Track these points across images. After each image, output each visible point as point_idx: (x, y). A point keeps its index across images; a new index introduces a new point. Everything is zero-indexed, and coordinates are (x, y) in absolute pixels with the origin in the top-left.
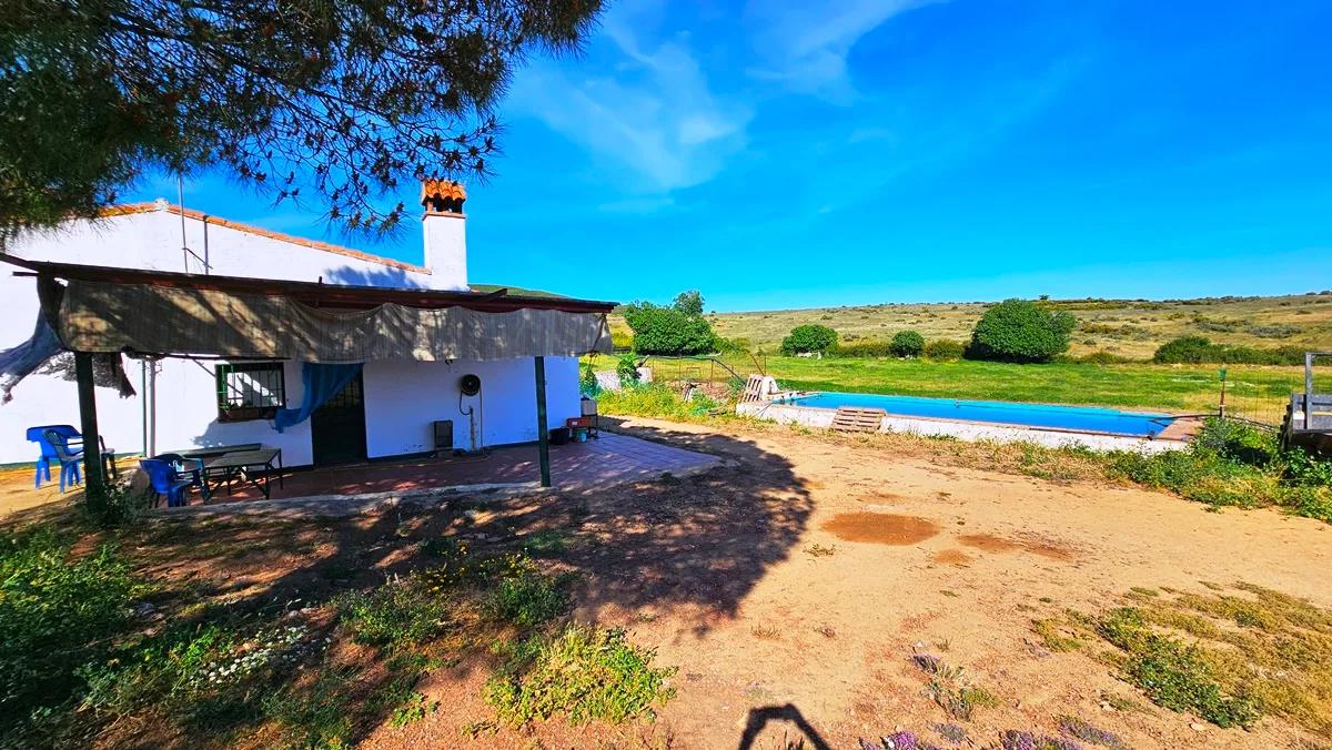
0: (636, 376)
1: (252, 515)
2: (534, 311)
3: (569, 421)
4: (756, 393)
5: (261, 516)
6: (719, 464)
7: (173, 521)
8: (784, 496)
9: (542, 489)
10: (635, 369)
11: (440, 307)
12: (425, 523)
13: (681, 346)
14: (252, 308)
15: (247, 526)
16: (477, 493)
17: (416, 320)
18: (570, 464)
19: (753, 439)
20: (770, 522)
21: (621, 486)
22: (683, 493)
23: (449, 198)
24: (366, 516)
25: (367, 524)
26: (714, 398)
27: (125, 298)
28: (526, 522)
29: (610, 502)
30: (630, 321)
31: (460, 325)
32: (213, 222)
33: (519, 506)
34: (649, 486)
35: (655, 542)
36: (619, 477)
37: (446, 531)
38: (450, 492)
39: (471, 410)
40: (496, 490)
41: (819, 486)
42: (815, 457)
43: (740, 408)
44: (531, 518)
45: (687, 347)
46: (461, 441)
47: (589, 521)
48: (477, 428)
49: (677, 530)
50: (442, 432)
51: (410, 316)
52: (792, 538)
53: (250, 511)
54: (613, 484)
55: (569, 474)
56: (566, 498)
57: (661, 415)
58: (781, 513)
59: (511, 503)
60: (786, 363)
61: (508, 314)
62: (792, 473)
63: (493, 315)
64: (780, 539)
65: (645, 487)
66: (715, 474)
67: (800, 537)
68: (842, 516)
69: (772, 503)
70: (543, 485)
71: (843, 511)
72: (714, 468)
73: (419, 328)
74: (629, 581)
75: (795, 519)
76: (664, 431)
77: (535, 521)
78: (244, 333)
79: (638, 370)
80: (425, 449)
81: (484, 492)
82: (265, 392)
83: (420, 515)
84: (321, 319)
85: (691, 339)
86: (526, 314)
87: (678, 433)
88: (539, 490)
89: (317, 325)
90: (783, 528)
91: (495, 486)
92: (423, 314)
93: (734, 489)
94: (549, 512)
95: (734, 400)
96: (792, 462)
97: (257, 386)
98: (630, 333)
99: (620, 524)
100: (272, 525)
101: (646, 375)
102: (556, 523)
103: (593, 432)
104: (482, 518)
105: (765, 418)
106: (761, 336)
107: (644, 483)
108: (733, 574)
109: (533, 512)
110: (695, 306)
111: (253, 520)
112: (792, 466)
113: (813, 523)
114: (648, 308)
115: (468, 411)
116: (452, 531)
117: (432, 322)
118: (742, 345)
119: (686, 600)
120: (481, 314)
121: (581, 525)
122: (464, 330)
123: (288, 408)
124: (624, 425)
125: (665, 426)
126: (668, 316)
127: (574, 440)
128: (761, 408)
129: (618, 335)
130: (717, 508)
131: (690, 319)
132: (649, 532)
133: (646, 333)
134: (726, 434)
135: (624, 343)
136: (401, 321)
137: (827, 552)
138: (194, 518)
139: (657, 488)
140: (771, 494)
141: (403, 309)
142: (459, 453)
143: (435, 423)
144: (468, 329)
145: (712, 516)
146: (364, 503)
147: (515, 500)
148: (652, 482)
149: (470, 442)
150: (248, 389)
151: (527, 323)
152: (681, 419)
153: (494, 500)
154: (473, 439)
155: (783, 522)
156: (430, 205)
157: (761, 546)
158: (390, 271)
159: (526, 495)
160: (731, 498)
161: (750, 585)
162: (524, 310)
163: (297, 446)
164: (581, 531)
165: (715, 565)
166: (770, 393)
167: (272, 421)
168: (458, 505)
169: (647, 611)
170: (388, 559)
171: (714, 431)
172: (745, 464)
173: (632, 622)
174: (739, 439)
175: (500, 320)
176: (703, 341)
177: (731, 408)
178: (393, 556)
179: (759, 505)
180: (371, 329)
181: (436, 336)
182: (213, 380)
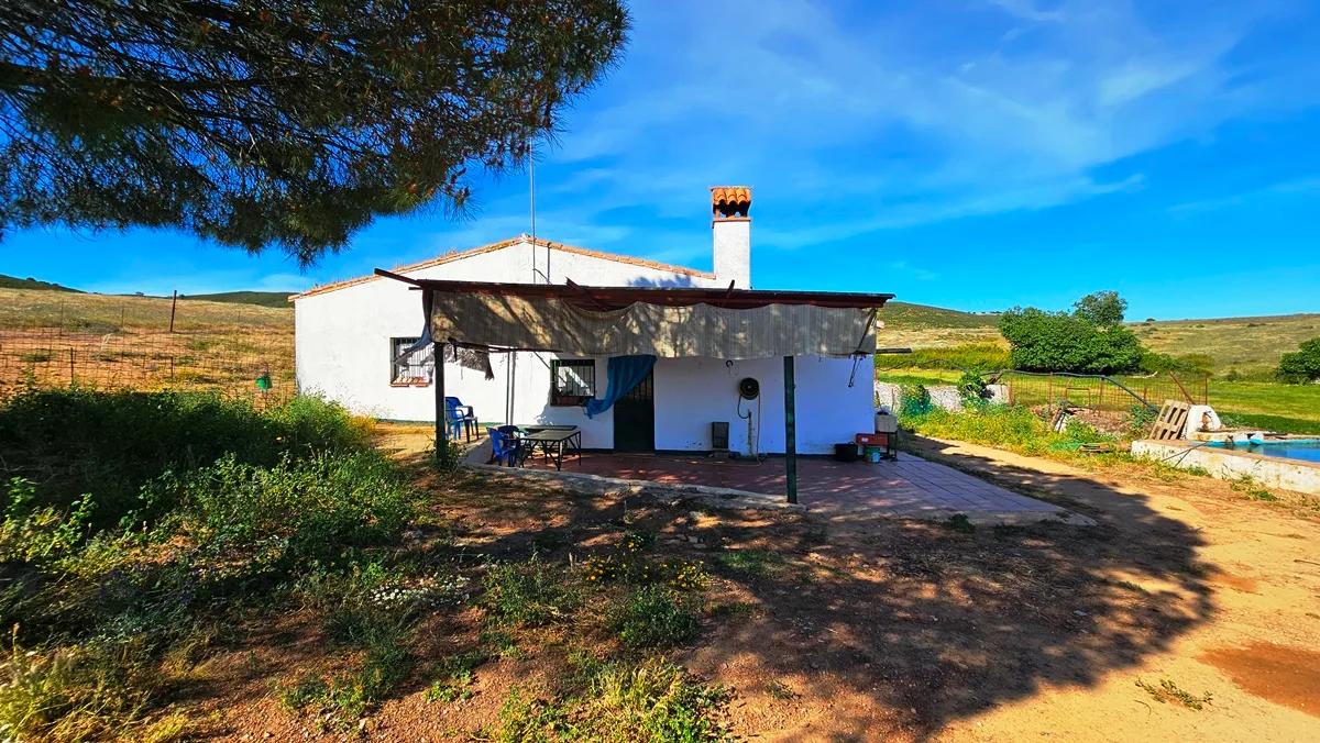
0: (986, 394)
1: (528, 480)
2: (784, 306)
3: (859, 436)
4: (1175, 428)
5: (533, 482)
6: (1054, 517)
7: (480, 474)
8: (1152, 586)
9: (788, 505)
10: (984, 385)
11: (685, 305)
12: (651, 515)
13: (1082, 364)
14: (537, 309)
15: (521, 488)
16: (715, 496)
17: (662, 316)
18: (842, 483)
19: (1147, 493)
20: (1098, 619)
21: (886, 519)
22: (971, 544)
23: (733, 202)
24: (608, 498)
25: (602, 505)
26: (1102, 430)
27: (461, 304)
28: (746, 536)
29: (860, 535)
30: (1006, 333)
31: (703, 323)
32: (554, 247)
33: (752, 517)
34: (924, 526)
35: (885, 598)
36: (890, 508)
37: (666, 527)
38: (692, 490)
39: (750, 415)
40: (736, 496)
41: (1243, 585)
42: (1264, 537)
43: (1138, 447)
44: (755, 533)
45: (1095, 365)
46: (737, 444)
47: (818, 552)
48: (754, 433)
49: (928, 592)
50: (719, 432)
51: (656, 313)
52: (1125, 654)
53: (527, 477)
54: (876, 515)
55: (832, 495)
56: (806, 519)
57: (1006, 444)
58: (1128, 611)
59: (745, 513)
60: (1285, 392)
61: (754, 310)
62: (1193, 554)
63: (738, 312)
64: (1099, 650)
65: (918, 526)
66: (1043, 530)
67: (1145, 658)
68: (1271, 647)
69: (1120, 591)
70: (788, 501)
71: (1277, 639)
72: (1044, 522)
73: (663, 324)
74: (805, 636)
75: (1155, 628)
76: (999, 464)
77: (756, 537)
78: (532, 330)
79: (988, 387)
80: (705, 448)
81: (723, 496)
82: (582, 384)
83: (649, 506)
84: (585, 318)
85: (1101, 355)
86: (774, 310)
87: (1018, 469)
88: (781, 505)
89: (582, 322)
90: (1119, 635)
91: (736, 492)
92: (668, 311)
93: (1059, 556)
94: (780, 530)
95: (1137, 435)
96: (1203, 537)
97: (577, 379)
98: (1006, 346)
99: (853, 564)
100: (536, 491)
101: (1000, 393)
102: (779, 544)
103: (892, 453)
104: (706, 522)
105: (1185, 465)
106: (1237, 351)
107: (920, 521)
108: (973, 677)
109: (761, 528)
110: (1110, 311)
111: (526, 484)
112: (1202, 544)
113: (1188, 645)
114: (1033, 316)
115: (746, 414)
116: (671, 529)
117: (675, 319)
118: (1198, 364)
119: (861, 689)
120: (725, 310)
121: (807, 554)
122: (707, 326)
123: (597, 398)
124: (945, 451)
125: (1003, 457)
126: (1064, 323)
127: (864, 458)
128: (1178, 451)
129: (990, 348)
130: (1010, 576)
131: (1101, 329)
132: (886, 583)
133: (1029, 346)
134: (1100, 480)
135: (998, 358)
136: (648, 317)
137: (1187, 700)
138: (492, 475)
139: (934, 531)
140: (1126, 577)
141: (651, 306)
142: (735, 456)
143: (713, 423)
144: (710, 324)
145: (997, 586)
146: (612, 485)
147: (749, 512)
148: (930, 522)
149: (748, 446)
150: (570, 380)
151: (776, 317)
152: (1034, 452)
153: (726, 506)
154: (750, 444)
155: (1125, 624)
156: (718, 212)
157: (1053, 651)
158: (677, 277)
159: (764, 508)
160: (1043, 568)
161: (988, 704)
162: (772, 306)
163: (601, 431)
164: (801, 560)
165: (951, 654)
166: (1204, 430)
167: (585, 408)
168: (689, 504)
169: (793, 683)
170: (595, 539)
171: (1081, 473)
172: (1106, 526)
173: (757, 688)
174: (1122, 491)
175: (745, 318)
176: (1124, 356)
177: (1125, 446)
178: (599, 539)
179: (1092, 589)
180: (623, 327)
181: (678, 331)
182: (548, 372)
